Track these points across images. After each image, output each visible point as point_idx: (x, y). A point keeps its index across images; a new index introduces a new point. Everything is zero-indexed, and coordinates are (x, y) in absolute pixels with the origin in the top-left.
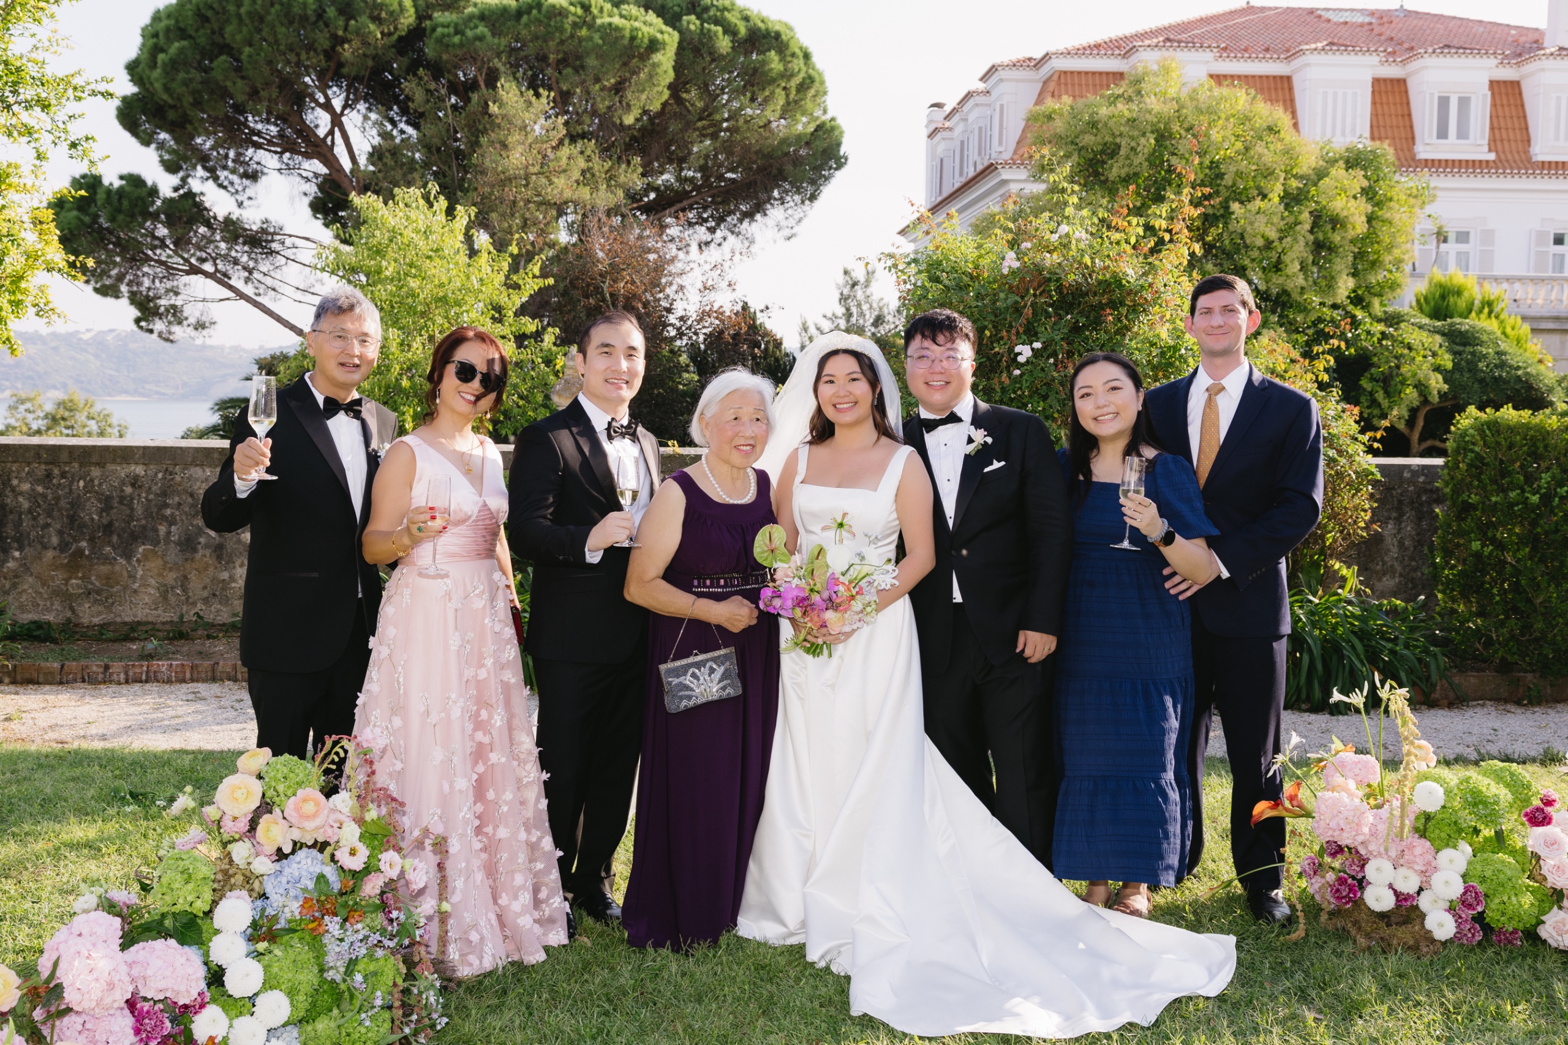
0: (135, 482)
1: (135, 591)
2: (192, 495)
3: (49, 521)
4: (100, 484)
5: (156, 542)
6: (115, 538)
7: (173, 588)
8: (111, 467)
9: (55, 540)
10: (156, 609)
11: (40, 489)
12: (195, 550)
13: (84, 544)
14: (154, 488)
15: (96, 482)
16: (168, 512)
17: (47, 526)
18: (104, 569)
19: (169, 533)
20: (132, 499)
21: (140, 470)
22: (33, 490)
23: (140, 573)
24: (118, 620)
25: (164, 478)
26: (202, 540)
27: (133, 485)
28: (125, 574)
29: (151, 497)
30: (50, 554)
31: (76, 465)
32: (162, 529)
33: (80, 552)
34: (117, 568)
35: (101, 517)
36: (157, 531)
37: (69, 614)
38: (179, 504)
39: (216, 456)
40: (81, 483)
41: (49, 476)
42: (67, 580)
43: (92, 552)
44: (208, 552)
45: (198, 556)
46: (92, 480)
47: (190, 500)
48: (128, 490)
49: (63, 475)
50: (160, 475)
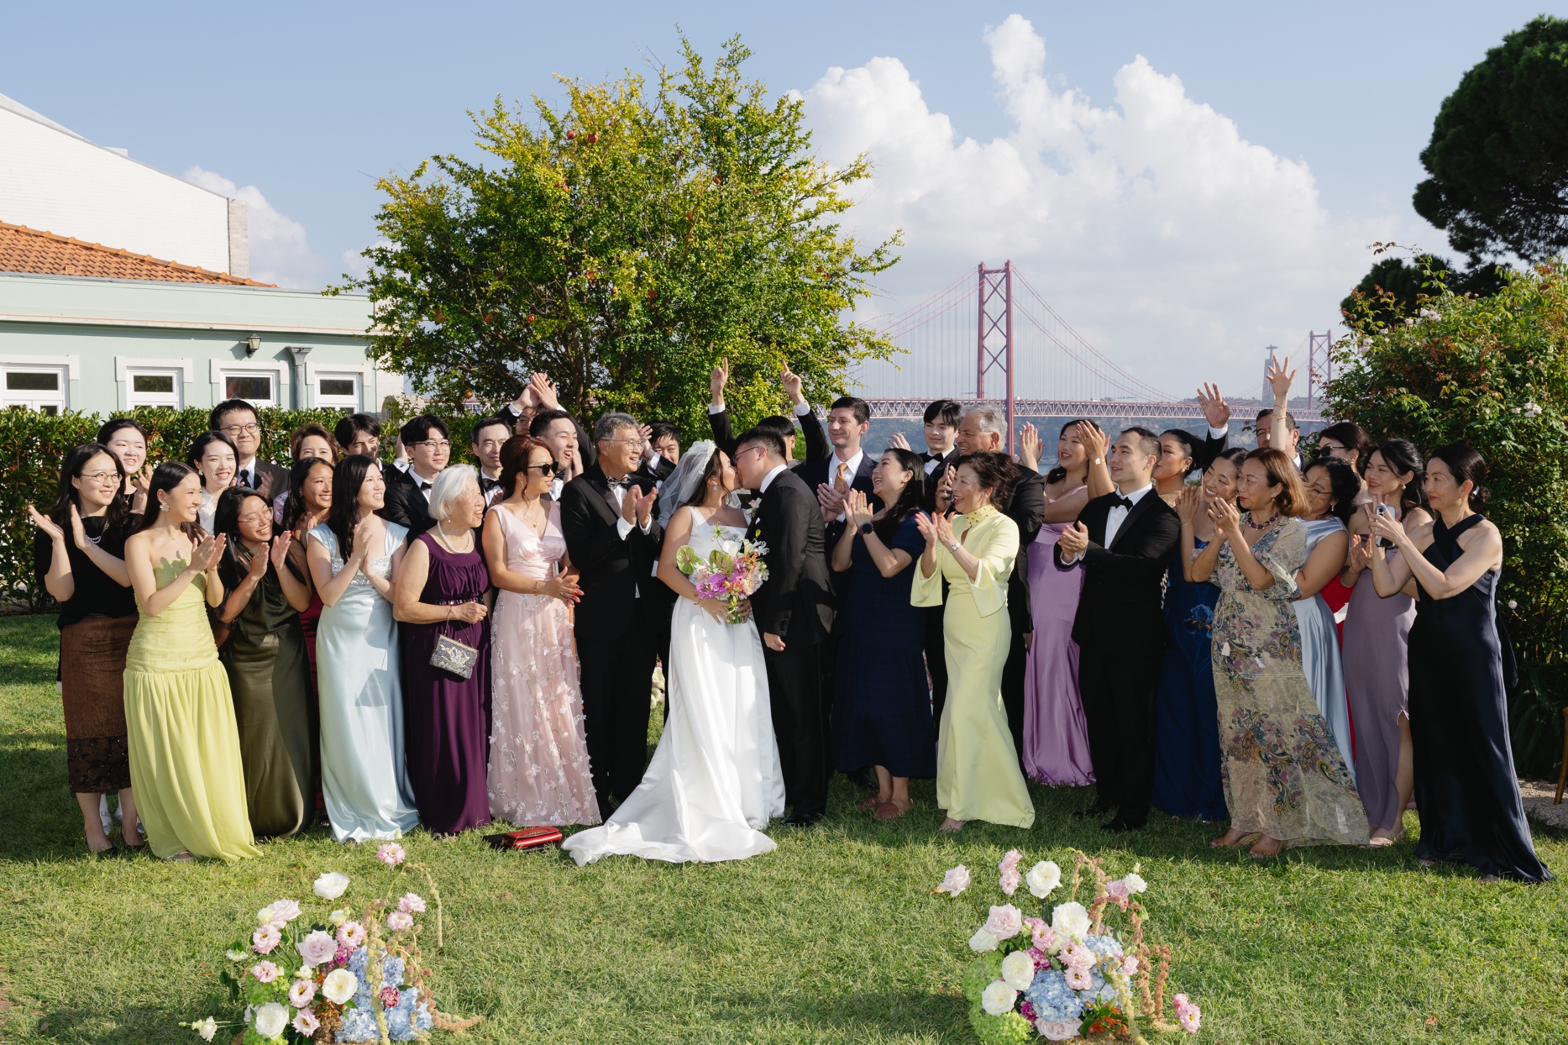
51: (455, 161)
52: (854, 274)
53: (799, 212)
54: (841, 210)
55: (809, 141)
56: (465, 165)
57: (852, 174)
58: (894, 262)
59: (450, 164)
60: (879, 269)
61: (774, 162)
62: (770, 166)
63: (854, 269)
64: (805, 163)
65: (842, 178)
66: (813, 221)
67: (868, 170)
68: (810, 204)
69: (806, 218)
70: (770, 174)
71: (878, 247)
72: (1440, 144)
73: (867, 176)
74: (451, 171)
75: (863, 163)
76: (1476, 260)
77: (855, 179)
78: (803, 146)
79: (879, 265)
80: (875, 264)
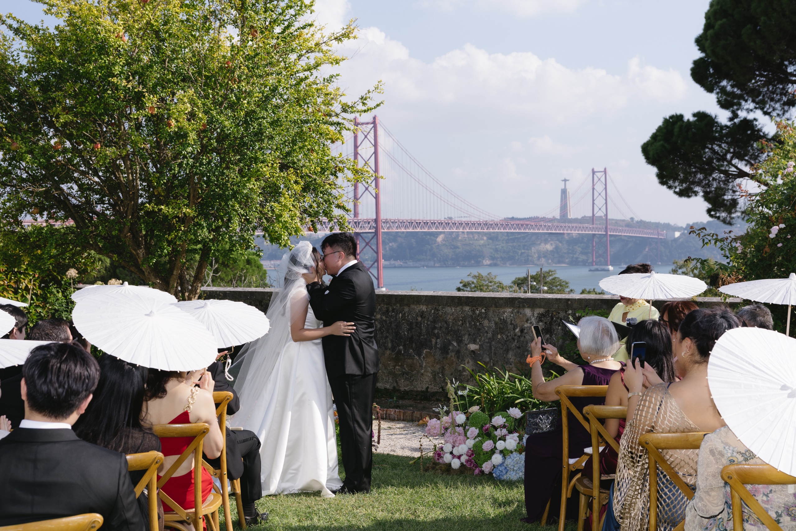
0: (422, 314)
1: (422, 374)
2: (446, 323)
3: (388, 335)
4: (408, 316)
5: (431, 348)
6: (414, 345)
7: (438, 373)
8: (413, 306)
9: (390, 345)
10: (431, 385)
11: (384, 318)
12: (448, 353)
13: (401, 347)
14: (430, 318)
15: (406, 315)
16: (436, 331)
17: (387, 337)
18: (410, 361)
19: (436, 343)
20: (421, 324)
21: (424, 308)
22: (381, 318)
23: (424, 364)
24: (415, 389)
25: (434, 313)
26: (451, 347)
27: (421, 316)
28: (418, 364)
29: (429, 323)
30: (388, 352)
31: (398, 305)
32: (434, 341)
33: (400, 351)
34: (415, 361)
35: (408, 333)
36: (431, 341)
37: (395, 385)
38: (441, 327)
39: (456, 301)
40: (400, 315)
41: (388, 311)
42: (395, 366)
43: (405, 352)
44: (453, 354)
45: (449, 356)
46: (405, 313)
47: (445, 325)
48: (420, 319)
49: (393, 310)
50: (433, 311)
51: (14, 18)
52: (344, 115)
53: (303, 63)
54: (337, 63)
55: (313, 8)
56: (22, 22)
57: (343, 35)
58: (378, 105)
59: (9, 21)
60: (365, 111)
61: (286, 23)
62: (283, 26)
63: (344, 111)
64: (311, 25)
65: (335, 39)
66: (314, 71)
67: (355, 33)
68: (312, 58)
69: (309, 69)
70: (283, 33)
71: (363, 94)
72: (710, 32)
73: (355, 37)
74: (10, 27)
75: (352, 27)
76: (735, 116)
77: (345, 40)
78: (309, 11)
79: (364, 108)
80: (360, 107)
